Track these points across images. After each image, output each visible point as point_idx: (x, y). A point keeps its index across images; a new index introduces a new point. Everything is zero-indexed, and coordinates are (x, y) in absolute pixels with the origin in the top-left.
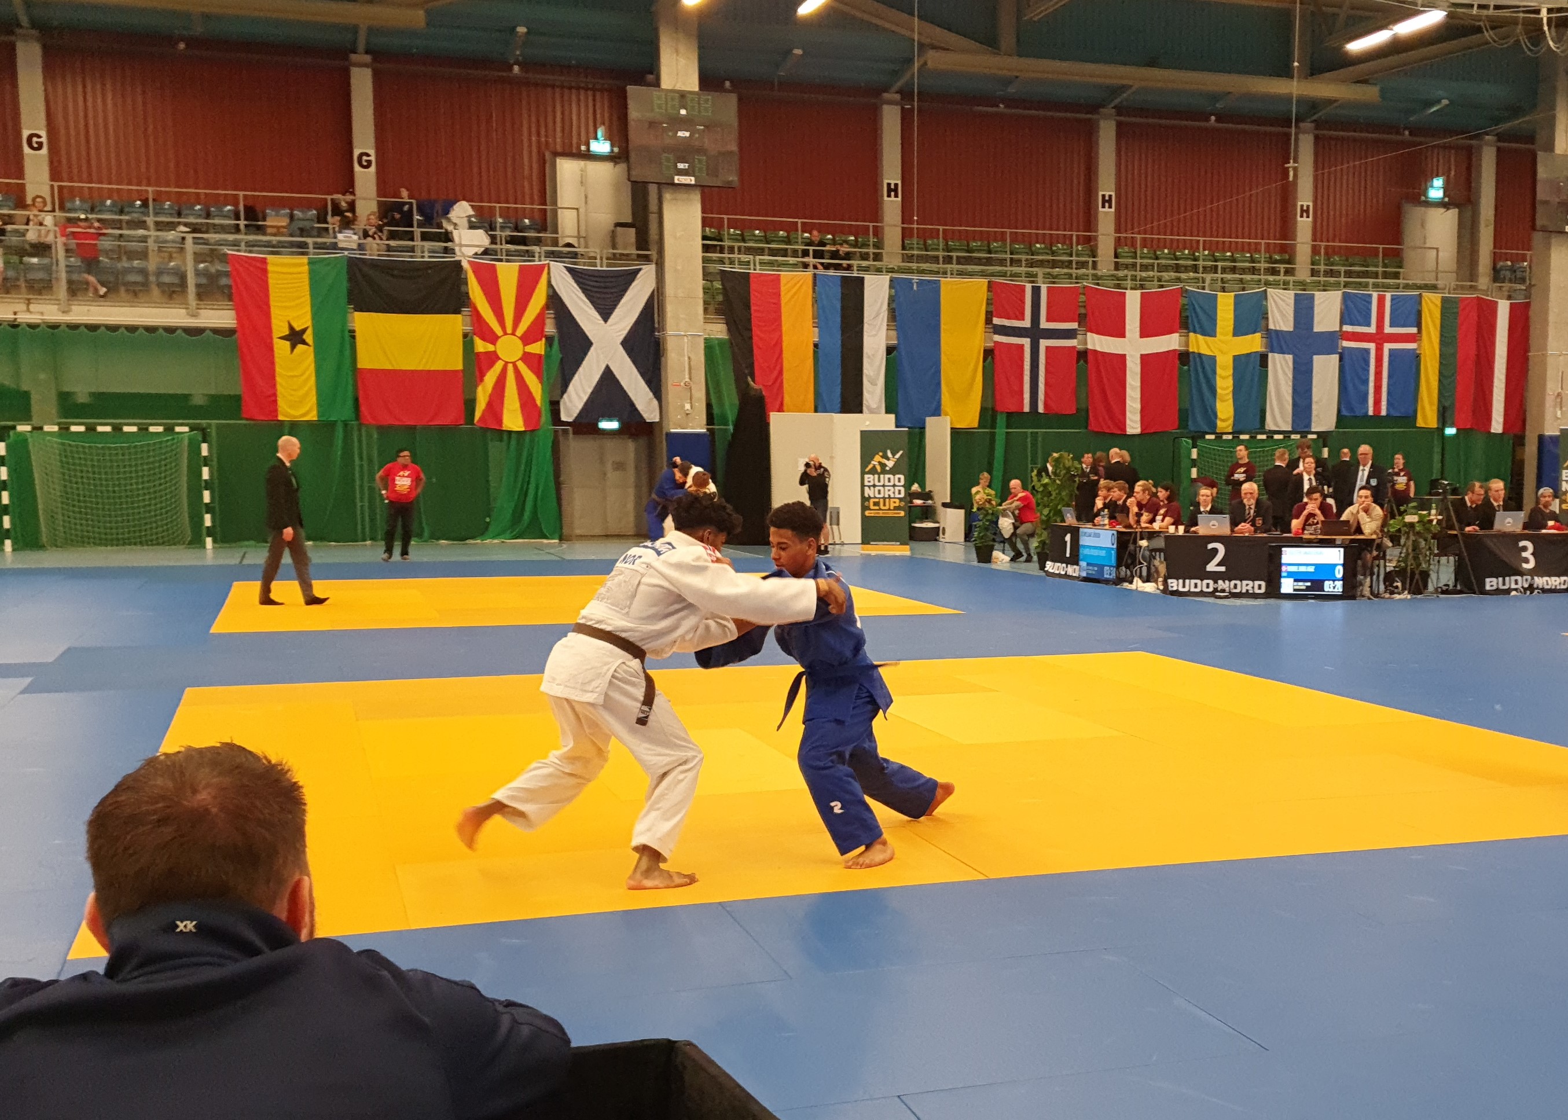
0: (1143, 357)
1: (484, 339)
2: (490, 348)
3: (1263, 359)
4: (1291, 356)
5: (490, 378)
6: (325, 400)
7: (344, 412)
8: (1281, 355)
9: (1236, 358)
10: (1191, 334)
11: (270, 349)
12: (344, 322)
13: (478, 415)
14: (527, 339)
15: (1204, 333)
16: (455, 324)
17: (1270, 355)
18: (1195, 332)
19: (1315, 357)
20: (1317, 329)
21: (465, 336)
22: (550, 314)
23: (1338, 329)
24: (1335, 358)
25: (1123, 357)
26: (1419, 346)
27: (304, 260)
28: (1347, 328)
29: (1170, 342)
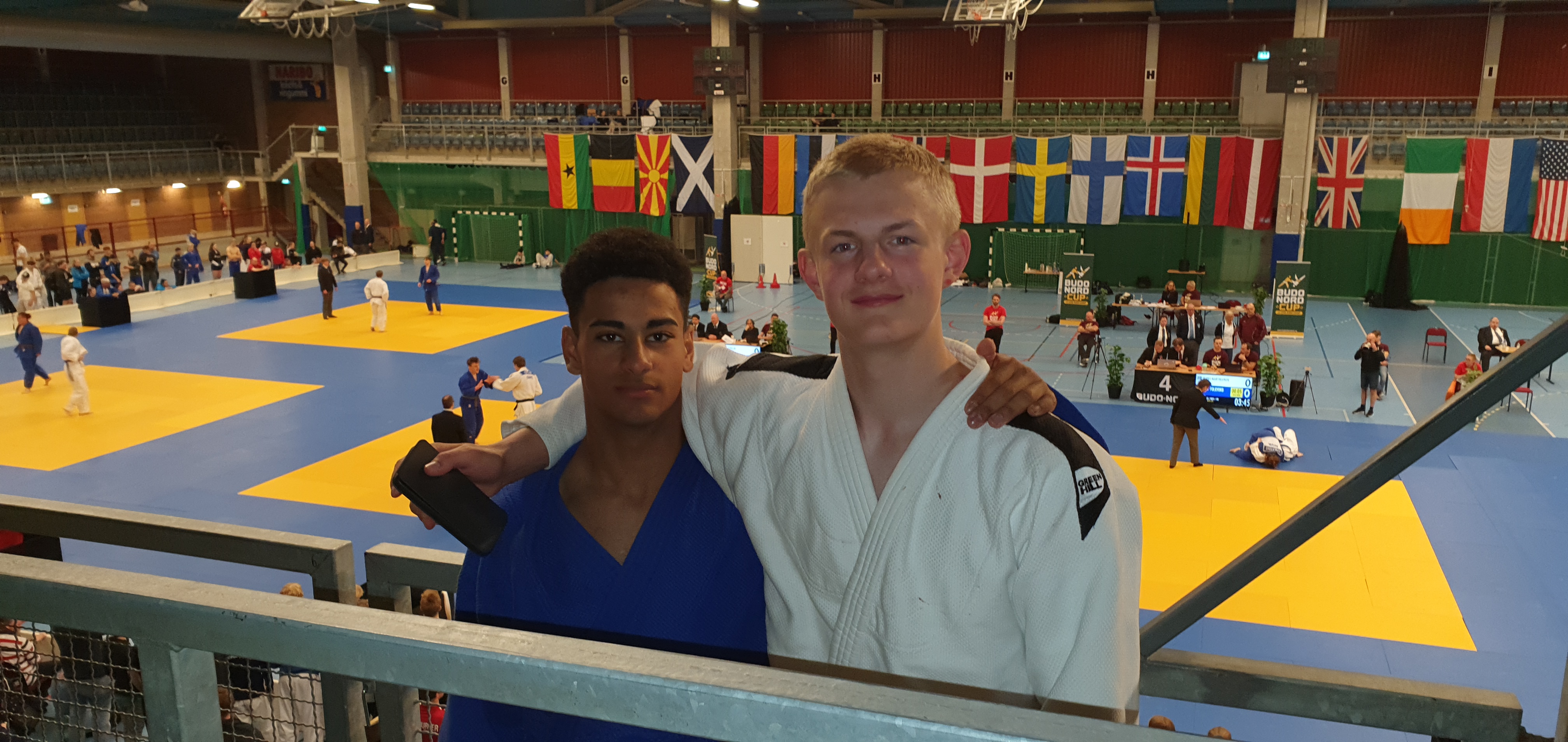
0: (986, 179)
1: (643, 171)
2: (646, 176)
3: (1068, 178)
4: (1088, 177)
5: (646, 190)
6: (581, 198)
7: (587, 206)
8: (1081, 177)
9: (1048, 178)
10: (1018, 164)
11: (559, 175)
12: (587, 163)
13: (641, 208)
14: (662, 171)
15: (1027, 162)
16: (630, 164)
17: (1072, 176)
18: (1020, 162)
19: (1106, 178)
20: (1108, 159)
21: (636, 170)
22: (672, 159)
23: (1123, 159)
24: (1122, 177)
25: (972, 178)
26: (1186, 170)
27: (571, 136)
28: (1130, 159)
29: (1004, 169)
